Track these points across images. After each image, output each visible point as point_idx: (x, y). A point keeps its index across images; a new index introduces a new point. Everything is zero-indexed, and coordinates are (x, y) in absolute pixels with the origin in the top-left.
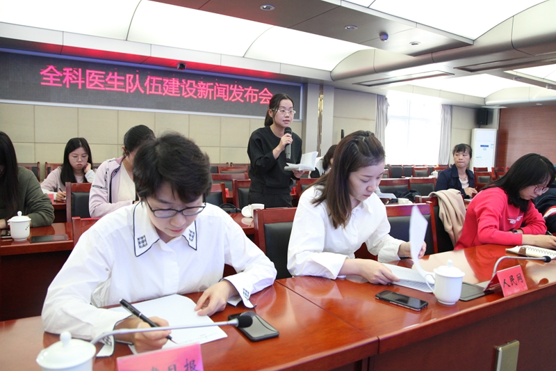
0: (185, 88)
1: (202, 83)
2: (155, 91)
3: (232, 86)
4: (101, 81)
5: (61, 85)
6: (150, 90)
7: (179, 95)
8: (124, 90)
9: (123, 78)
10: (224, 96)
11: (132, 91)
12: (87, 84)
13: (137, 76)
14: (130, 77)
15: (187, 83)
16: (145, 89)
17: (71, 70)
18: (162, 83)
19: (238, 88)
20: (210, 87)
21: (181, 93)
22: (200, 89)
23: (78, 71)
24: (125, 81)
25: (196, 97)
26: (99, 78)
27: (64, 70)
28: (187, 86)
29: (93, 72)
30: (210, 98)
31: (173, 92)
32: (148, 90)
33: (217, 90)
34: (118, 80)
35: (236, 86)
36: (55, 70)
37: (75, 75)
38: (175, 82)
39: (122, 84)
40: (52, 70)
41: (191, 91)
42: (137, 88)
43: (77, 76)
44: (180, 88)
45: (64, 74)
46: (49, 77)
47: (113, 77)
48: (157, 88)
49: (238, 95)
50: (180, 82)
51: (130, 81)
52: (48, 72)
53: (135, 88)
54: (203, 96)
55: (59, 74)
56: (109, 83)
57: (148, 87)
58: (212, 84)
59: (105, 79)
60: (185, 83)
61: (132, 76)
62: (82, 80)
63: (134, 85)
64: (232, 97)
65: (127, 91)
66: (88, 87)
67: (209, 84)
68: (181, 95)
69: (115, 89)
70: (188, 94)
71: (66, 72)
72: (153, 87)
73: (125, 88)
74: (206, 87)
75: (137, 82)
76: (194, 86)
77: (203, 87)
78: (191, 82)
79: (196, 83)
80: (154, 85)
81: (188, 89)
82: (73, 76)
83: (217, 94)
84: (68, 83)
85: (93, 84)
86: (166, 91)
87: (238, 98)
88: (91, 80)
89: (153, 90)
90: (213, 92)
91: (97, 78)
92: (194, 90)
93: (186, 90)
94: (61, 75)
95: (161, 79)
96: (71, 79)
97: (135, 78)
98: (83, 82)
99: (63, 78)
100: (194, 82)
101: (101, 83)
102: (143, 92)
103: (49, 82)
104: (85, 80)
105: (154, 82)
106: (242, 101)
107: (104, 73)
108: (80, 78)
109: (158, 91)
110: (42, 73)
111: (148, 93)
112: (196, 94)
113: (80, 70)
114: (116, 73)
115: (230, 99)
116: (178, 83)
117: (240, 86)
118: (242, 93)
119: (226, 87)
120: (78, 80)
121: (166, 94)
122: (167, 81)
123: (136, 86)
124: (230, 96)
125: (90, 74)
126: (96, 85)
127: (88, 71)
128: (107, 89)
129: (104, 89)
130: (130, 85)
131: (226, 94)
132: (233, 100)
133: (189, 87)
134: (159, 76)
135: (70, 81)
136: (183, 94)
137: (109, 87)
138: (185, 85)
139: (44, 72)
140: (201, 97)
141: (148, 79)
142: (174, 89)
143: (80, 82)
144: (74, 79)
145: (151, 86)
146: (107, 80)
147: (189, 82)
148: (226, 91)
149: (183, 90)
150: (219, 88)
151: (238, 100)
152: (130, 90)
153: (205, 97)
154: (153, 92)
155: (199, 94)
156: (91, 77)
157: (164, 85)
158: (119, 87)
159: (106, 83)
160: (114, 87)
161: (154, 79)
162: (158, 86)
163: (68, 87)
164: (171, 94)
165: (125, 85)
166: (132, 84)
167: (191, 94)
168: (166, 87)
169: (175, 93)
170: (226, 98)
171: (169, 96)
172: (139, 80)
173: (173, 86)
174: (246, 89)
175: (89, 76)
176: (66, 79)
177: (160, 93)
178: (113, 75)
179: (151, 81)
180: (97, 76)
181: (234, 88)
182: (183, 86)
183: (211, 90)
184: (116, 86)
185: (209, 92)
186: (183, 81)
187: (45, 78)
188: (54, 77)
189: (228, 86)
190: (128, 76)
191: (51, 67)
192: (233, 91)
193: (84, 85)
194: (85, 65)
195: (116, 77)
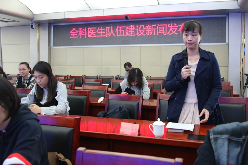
0: (138, 30)
1: (149, 26)
2: (121, 34)
3: (169, 25)
4: (94, 32)
5: (77, 37)
6: (119, 34)
7: (135, 35)
8: (105, 36)
9: (105, 29)
10: (163, 32)
11: (109, 36)
12: (88, 35)
13: (112, 27)
14: (108, 28)
15: (139, 27)
16: (115, 34)
17: (82, 29)
18: (125, 29)
19: (173, 25)
20: (154, 27)
21: (136, 34)
22: (148, 30)
23: (84, 29)
24: (105, 31)
25: (145, 35)
26: (94, 31)
27: (79, 29)
28: (139, 29)
29: (91, 28)
30: (154, 35)
31: (131, 34)
32: (117, 34)
33: (159, 28)
34: (103, 31)
35: (172, 24)
36: (75, 30)
37: (83, 31)
38: (132, 27)
39: (104, 32)
40: (74, 30)
41: (142, 32)
42: (112, 33)
43: (84, 32)
44: (135, 31)
45: (79, 31)
46: (73, 34)
47: (100, 30)
48: (122, 32)
49: (174, 30)
50: (135, 27)
51: (108, 30)
52: (73, 32)
53: (110, 34)
54: (150, 34)
55: (77, 32)
56: (98, 33)
57: (117, 32)
58: (155, 25)
59: (96, 30)
60: (138, 27)
61: (109, 27)
62: (86, 33)
63: (110, 32)
64: (169, 32)
65: (107, 36)
66: (89, 37)
67: (153, 26)
68: (136, 35)
69: (101, 36)
70: (140, 33)
71: (79, 30)
72: (120, 32)
73: (106, 35)
74: (151, 28)
75: (112, 30)
76: (144, 28)
77: (150, 28)
78: (142, 26)
79: (145, 27)
80: (120, 31)
81: (140, 31)
82: (83, 32)
83: (159, 31)
84: (80, 35)
85: (91, 35)
86: (127, 34)
87: (174, 32)
88: (90, 33)
89: (120, 34)
90: (156, 30)
91: (93, 31)
92: (144, 31)
93: (139, 32)
94: (78, 32)
95: (124, 27)
96: (82, 33)
97: (110, 28)
98: (87, 34)
99: (78, 33)
100: (143, 26)
101: (95, 33)
102: (114, 35)
103: (73, 36)
104: (88, 33)
105: (120, 29)
106: (177, 34)
107: (96, 28)
108: (85, 33)
109: (123, 34)
110: (70, 32)
111: (117, 36)
112: (145, 33)
113: (85, 28)
114: (101, 27)
115: (168, 33)
116: (134, 28)
117: (175, 24)
118: (176, 29)
119: (165, 26)
120: (84, 33)
121: (127, 35)
122: (128, 27)
123: (111, 33)
124: (168, 31)
125: (90, 29)
126: (92, 35)
127: (89, 28)
128: (97, 36)
129: (96, 36)
130: (108, 33)
131: (165, 31)
132: (170, 34)
133: (140, 29)
134: (123, 26)
135: (81, 34)
136: (137, 34)
137: (98, 35)
138: (138, 28)
139: (71, 32)
140: (148, 35)
141: (117, 28)
142: (131, 31)
143: (85, 34)
144: (83, 33)
145: (119, 32)
146: (97, 31)
147: (140, 26)
148: (165, 28)
149: (137, 32)
150: (160, 27)
151: (174, 33)
152: (108, 35)
153: (151, 35)
154: (120, 35)
155: (147, 33)
156: (90, 31)
157: (126, 30)
158: (103, 34)
159: (97, 33)
160: (100, 35)
161: (121, 27)
162: (123, 31)
163: (80, 37)
164: (130, 35)
165: (106, 33)
166: (109, 32)
167: (142, 34)
168: (127, 31)
169: (132, 34)
170: (165, 33)
171: (129, 36)
172: (113, 29)
173: (131, 30)
174: (179, 25)
175: (89, 31)
176: (80, 34)
177: (124, 35)
178: (100, 28)
179: (119, 29)
180: (93, 30)
181: (171, 26)
182: (137, 29)
183: (154, 29)
184: (101, 34)
185: (153, 30)
186: (137, 26)
187: (71, 35)
188: (75, 33)
189: (166, 25)
190: (107, 28)
191: (74, 29)
192: (170, 28)
193: (87, 36)
194: (87, 26)
195: (101, 29)
